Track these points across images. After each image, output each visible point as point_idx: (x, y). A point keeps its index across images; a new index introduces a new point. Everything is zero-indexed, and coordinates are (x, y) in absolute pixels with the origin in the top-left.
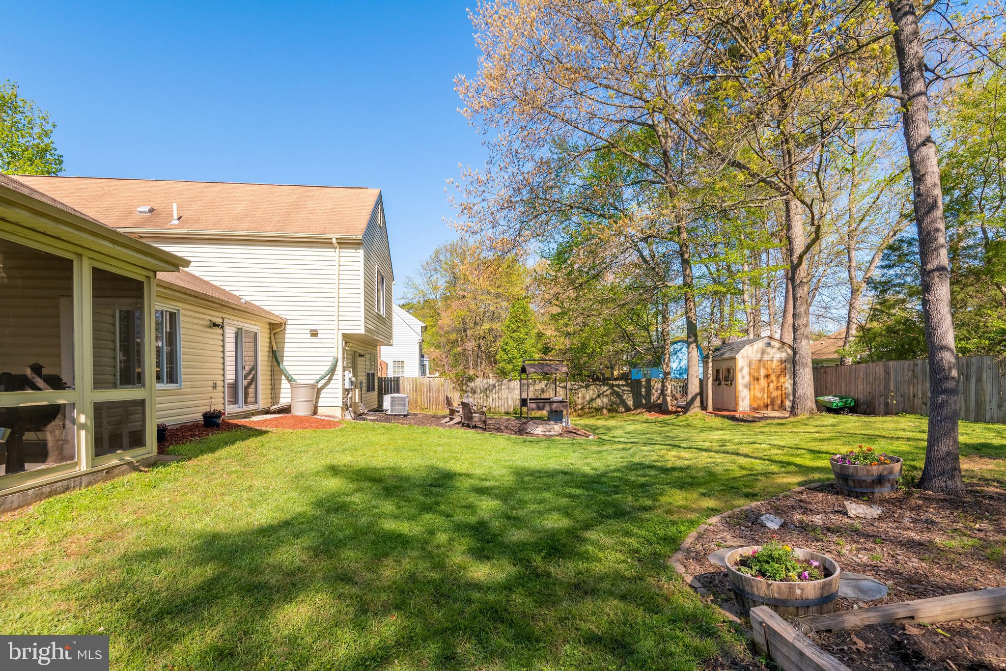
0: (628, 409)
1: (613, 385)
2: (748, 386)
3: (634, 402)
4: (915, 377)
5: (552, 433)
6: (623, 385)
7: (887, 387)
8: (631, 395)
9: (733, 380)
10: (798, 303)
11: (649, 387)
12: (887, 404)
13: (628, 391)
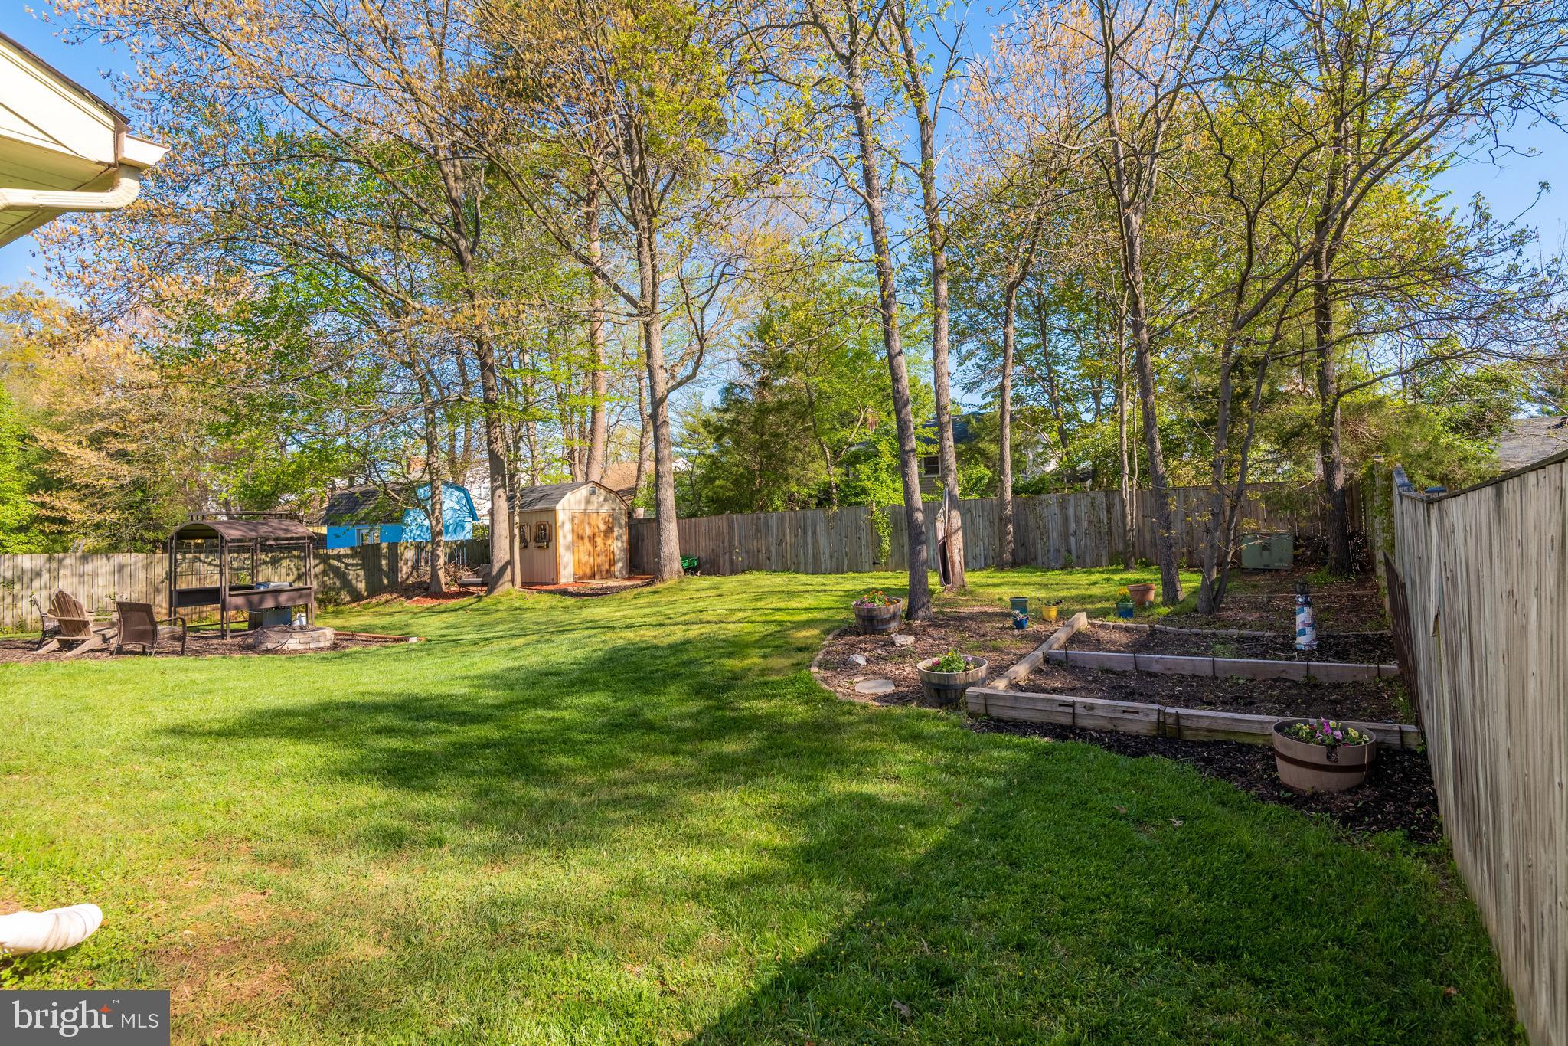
0: (357, 597)
1: (329, 557)
2: (571, 548)
3: (367, 583)
4: (758, 531)
5: (322, 645)
6: (347, 556)
7: (731, 542)
8: (361, 573)
9: (550, 540)
10: (662, 445)
11: (394, 557)
12: (732, 562)
13: (357, 565)
